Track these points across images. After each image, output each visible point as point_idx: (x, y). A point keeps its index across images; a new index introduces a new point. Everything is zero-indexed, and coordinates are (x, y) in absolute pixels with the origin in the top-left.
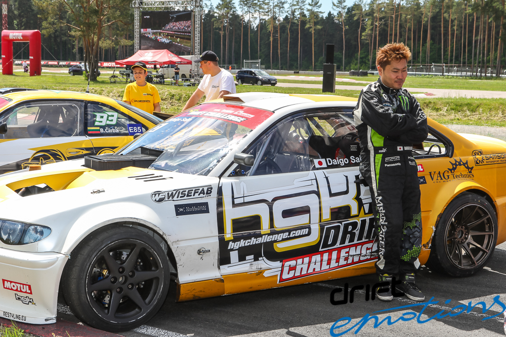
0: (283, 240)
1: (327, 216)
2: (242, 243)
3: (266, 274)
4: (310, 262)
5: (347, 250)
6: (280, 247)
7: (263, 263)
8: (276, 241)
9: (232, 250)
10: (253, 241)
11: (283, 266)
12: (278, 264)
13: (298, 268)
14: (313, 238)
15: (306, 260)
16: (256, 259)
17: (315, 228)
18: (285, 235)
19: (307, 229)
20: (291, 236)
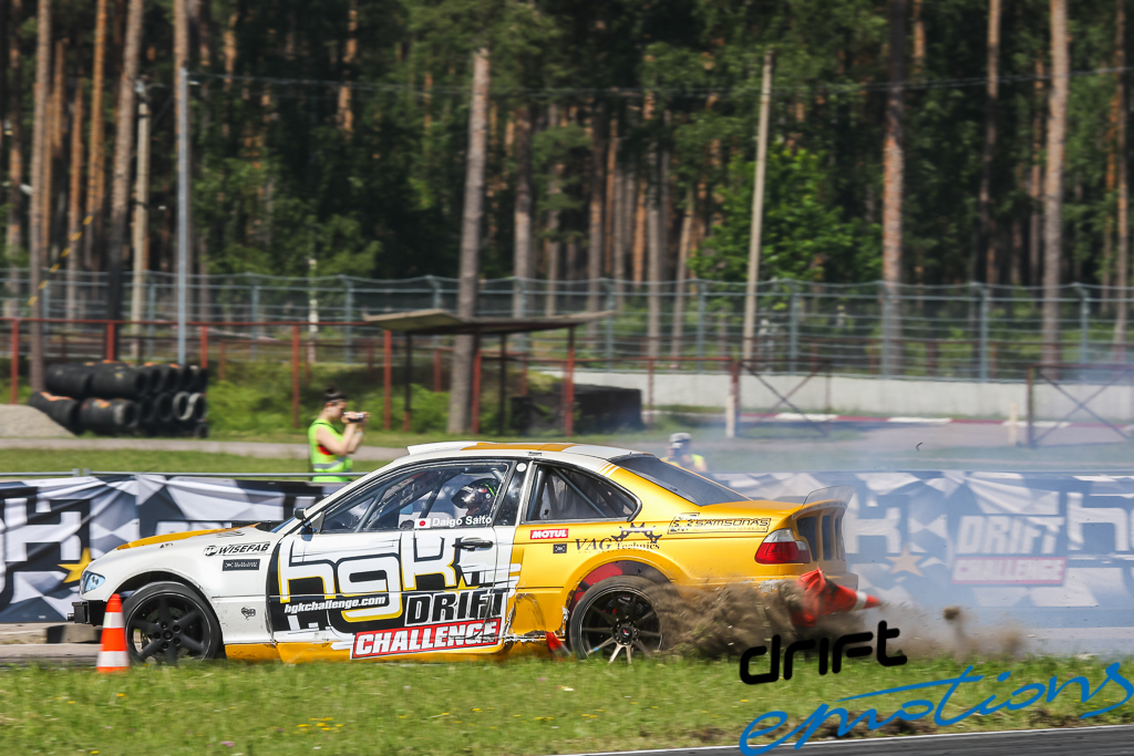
0: (353, 608)
1: (410, 584)
2: (301, 607)
3: (335, 646)
4: (392, 639)
5: (446, 629)
6: (351, 616)
7: (331, 634)
8: (343, 609)
9: (290, 614)
10: (315, 606)
11: (356, 639)
12: (351, 636)
13: (377, 645)
14: (394, 609)
15: (388, 635)
16: (322, 628)
17: (395, 598)
18: (355, 603)
19: (384, 598)
20: (363, 604)
